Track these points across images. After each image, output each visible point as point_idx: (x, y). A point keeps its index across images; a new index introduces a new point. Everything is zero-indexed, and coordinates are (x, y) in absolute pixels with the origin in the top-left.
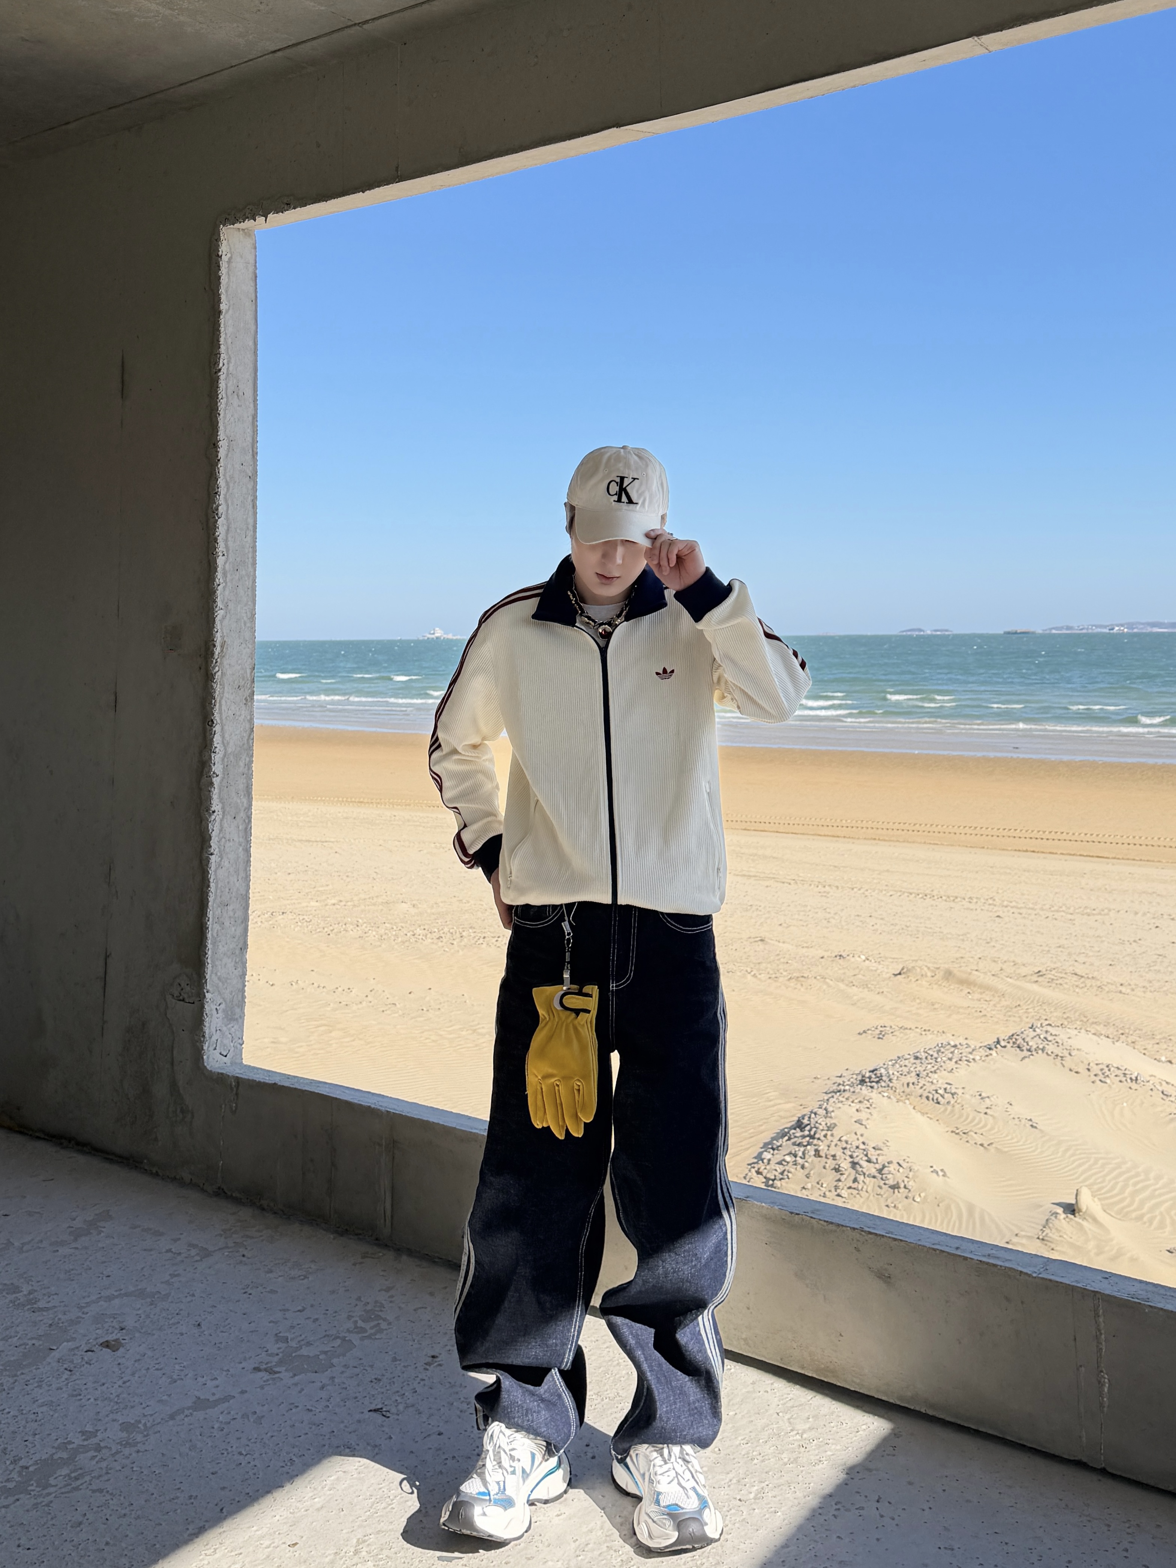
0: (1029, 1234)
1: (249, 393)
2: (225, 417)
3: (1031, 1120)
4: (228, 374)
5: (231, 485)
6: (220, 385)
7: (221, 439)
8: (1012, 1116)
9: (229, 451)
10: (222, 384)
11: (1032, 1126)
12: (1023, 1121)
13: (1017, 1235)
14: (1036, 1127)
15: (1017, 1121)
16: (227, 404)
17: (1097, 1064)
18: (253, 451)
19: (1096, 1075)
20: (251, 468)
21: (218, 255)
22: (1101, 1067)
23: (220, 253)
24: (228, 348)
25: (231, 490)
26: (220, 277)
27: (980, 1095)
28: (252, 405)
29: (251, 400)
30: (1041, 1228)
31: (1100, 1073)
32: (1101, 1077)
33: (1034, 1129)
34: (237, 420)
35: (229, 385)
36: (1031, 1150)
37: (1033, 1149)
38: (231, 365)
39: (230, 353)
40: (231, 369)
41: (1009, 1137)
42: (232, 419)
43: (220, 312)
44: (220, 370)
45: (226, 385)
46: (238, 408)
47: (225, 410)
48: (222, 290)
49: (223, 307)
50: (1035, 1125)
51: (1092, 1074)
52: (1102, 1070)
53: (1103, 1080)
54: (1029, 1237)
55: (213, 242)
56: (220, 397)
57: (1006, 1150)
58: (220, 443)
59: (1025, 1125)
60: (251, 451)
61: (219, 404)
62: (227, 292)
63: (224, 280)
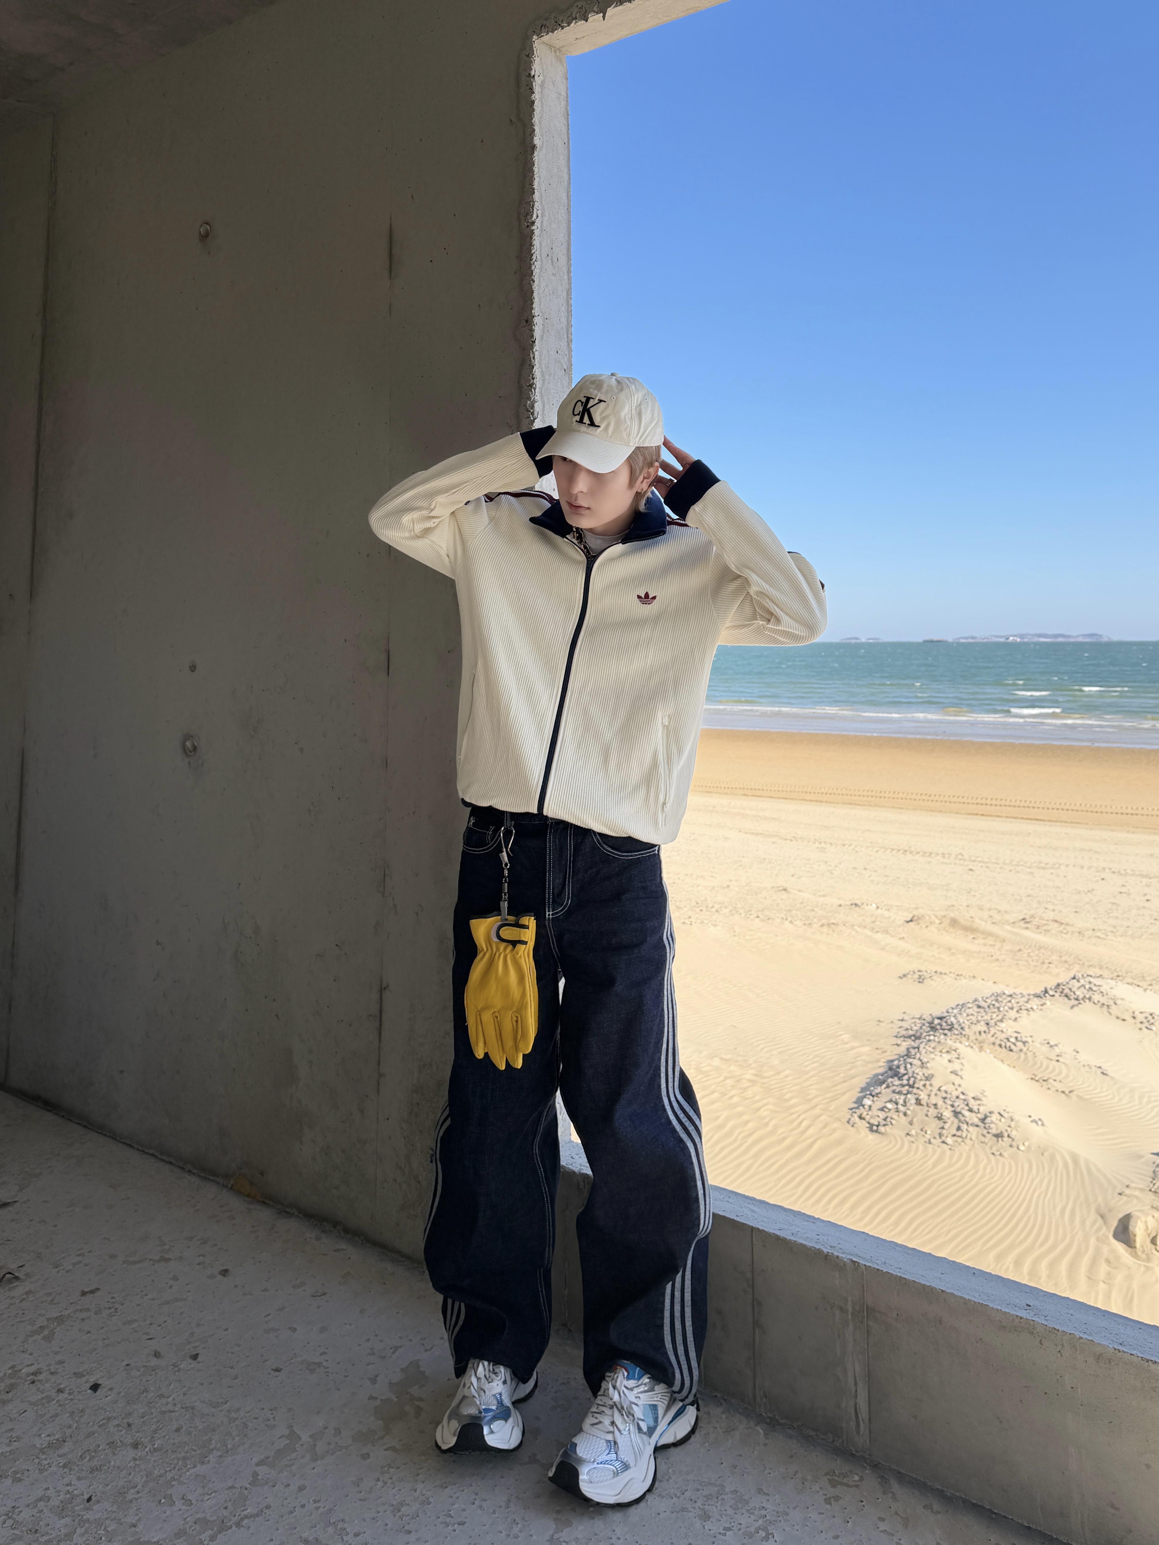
0: (1140, 1186)
1: (563, 260)
2: (539, 286)
3: (1100, 1067)
4: (542, 230)
5: (547, 377)
6: (534, 243)
7: (536, 314)
8: (1081, 1064)
9: (544, 332)
10: (536, 242)
11: (1103, 1073)
12: (1093, 1068)
13: (1127, 1186)
14: (1106, 1075)
15: (1087, 1068)
16: (541, 269)
17: (1141, 1013)
18: (568, 337)
19: (1141, 1023)
20: (566, 359)
21: (530, 74)
22: (1144, 1015)
23: (533, 73)
24: (541, 196)
25: (546, 383)
26: (533, 102)
27: (1048, 1043)
28: (566, 277)
29: (565, 270)
30: (1151, 1180)
31: (1145, 1021)
32: (1147, 1024)
33: (1105, 1076)
34: (551, 292)
35: (543, 244)
36: (1109, 1097)
37: (1111, 1096)
38: (546, 219)
39: (544, 202)
40: (545, 224)
41: (1085, 1085)
42: (546, 289)
43: (534, 147)
44: (533, 223)
45: (540, 243)
46: (553, 277)
47: (540, 276)
48: (536, 120)
49: (537, 141)
50: (1105, 1072)
51: (1138, 1021)
52: (1146, 1018)
53: (1149, 1027)
54: (1142, 1190)
55: (525, 56)
56: (534, 257)
57: (1087, 1097)
58: (536, 320)
59: (1096, 1073)
60: (565, 336)
61: (533, 267)
62: (540, 122)
63: (537, 106)
